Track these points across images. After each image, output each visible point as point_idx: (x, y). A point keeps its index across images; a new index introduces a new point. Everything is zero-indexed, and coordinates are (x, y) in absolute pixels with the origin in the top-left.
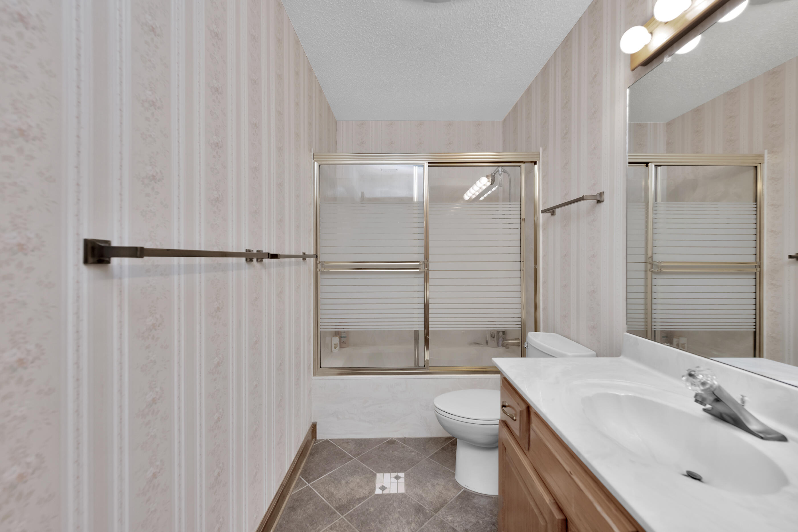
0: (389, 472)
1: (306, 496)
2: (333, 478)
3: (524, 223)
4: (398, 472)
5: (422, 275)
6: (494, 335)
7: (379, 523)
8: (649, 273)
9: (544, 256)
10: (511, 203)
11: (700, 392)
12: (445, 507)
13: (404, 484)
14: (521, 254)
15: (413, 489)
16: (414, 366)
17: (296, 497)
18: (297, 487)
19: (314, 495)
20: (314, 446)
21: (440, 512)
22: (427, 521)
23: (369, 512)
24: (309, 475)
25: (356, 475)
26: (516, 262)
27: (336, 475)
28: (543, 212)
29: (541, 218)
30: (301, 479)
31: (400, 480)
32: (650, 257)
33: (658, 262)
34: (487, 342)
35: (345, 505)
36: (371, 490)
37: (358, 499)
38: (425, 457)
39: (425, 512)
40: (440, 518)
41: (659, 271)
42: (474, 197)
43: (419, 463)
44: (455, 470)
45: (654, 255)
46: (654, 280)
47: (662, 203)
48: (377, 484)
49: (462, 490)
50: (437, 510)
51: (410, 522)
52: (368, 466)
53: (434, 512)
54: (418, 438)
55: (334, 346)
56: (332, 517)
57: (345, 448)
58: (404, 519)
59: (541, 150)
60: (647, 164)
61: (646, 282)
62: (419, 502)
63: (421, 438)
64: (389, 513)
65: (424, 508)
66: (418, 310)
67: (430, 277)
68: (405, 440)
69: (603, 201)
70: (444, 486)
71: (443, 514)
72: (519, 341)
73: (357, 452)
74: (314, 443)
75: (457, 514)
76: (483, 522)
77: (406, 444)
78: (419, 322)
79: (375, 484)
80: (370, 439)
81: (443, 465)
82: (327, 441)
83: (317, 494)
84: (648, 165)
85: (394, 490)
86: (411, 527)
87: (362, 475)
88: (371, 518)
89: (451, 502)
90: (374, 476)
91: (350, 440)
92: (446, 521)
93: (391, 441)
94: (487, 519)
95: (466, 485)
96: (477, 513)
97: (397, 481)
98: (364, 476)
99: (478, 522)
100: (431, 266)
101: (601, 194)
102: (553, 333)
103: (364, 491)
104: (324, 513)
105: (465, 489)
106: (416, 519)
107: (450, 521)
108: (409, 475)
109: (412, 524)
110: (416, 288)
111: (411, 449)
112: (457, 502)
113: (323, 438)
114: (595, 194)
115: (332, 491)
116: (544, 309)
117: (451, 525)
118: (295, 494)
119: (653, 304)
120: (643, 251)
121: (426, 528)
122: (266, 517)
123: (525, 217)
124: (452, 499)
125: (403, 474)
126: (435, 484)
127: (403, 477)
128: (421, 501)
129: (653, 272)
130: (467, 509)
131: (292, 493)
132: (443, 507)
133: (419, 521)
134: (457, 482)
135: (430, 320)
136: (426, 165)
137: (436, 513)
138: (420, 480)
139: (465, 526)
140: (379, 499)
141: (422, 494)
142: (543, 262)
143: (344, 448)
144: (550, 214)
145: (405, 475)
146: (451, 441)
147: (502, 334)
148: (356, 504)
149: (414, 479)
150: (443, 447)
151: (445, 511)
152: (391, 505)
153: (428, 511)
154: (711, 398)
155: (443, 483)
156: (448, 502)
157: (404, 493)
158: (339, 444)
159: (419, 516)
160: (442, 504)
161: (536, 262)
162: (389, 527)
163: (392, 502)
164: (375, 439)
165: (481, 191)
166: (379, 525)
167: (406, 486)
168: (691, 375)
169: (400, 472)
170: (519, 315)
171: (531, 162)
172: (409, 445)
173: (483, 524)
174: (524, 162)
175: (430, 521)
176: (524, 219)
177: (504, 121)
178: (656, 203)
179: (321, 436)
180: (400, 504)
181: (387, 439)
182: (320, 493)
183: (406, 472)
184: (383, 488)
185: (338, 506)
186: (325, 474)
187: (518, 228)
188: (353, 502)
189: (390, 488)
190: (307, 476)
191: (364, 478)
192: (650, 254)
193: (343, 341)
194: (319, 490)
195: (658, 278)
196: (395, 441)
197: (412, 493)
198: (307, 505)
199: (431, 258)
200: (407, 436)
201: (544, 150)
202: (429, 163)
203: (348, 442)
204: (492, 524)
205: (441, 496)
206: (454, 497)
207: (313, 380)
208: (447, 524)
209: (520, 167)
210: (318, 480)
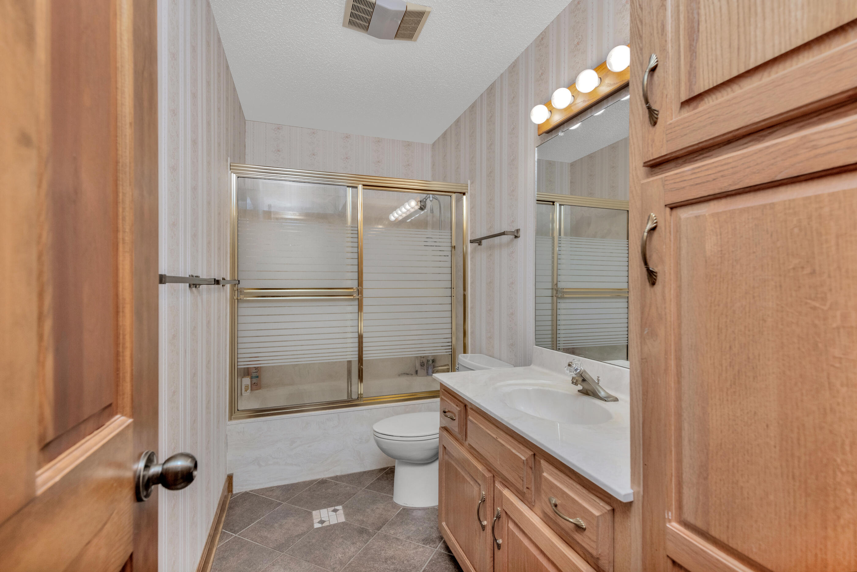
0: (325, 508)
1: (236, 545)
2: (264, 524)
3: (455, 250)
4: (334, 506)
5: (356, 303)
6: (424, 364)
7: (324, 550)
8: (555, 298)
9: (472, 283)
10: (442, 231)
11: (574, 376)
12: (386, 524)
13: (343, 514)
14: (451, 280)
15: (353, 516)
16: (346, 399)
17: (224, 548)
18: (222, 540)
19: (245, 543)
20: (231, 500)
21: (382, 529)
22: (371, 538)
23: (311, 544)
24: (234, 527)
25: (289, 517)
26: (447, 288)
27: (266, 521)
28: (472, 242)
29: (470, 247)
30: (224, 533)
31: (338, 513)
32: (556, 284)
33: (561, 289)
34: (417, 372)
35: (283, 543)
36: (309, 526)
37: (297, 536)
38: (361, 489)
39: (368, 532)
40: (383, 534)
41: (562, 296)
42: (400, 218)
43: (355, 495)
44: (393, 494)
45: (558, 283)
46: (558, 304)
47: (564, 237)
48: (314, 520)
49: (401, 509)
50: (379, 528)
51: (355, 542)
52: (302, 507)
53: (377, 530)
54: (351, 474)
55: (245, 388)
56: (272, 556)
57: (271, 495)
58: (348, 541)
59: (469, 182)
60: (553, 202)
61: (552, 306)
62: (361, 525)
63: (354, 474)
64: (332, 540)
65: (367, 529)
66: (351, 339)
67: (364, 305)
68: (336, 478)
69: (520, 237)
70: (384, 509)
71: (386, 530)
72: (448, 367)
73: (285, 497)
74: (231, 498)
75: (398, 528)
76: (422, 528)
77: (339, 481)
78: (352, 351)
79: (312, 520)
80: (297, 483)
81: (380, 492)
82: (246, 493)
83: (248, 541)
84: (554, 204)
85: (334, 521)
86: (356, 546)
87: (296, 516)
88: (314, 548)
89: (392, 520)
90: (310, 514)
91: (275, 488)
92: (389, 535)
93: (322, 481)
94: (426, 525)
95: (404, 504)
96: (417, 523)
97: (336, 514)
98: (299, 516)
99: (418, 529)
100: (365, 293)
101: (518, 231)
102: (480, 354)
103: (302, 528)
104: (262, 554)
105: (404, 507)
106: (361, 539)
107: (393, 534)
108: (347, 507)
109: (357, 543)
110: (349, 316)
111: (345, 484)
112: (397, 519)
113: (242, 491)
114: (514, 231)
115: (266, 535)
116: (472, 333)
117: (394, 536)
118: (222, 546)
119: (558, 325)
120: (550, 279)
121: (371, 543)
122: (201, 565)
123: (455, 245)
124: (392, 517)
125: (341, 506)
126: (375, 508)
127: (341, 509)
128: (363, 525)
129: (557, 297)
130: (407, 522)
131: (217, 546)
132: (385, 525)
133: (364, 540)
134: (395, 503)
135: (364, 349)
136: (360, 187)
137: (379, 531)
138: (359, 508)
139: (407, 534)
140: (320, 531)
141: (363, 519)
142: (471, 289)
143: (269, 496)
144: (477, 244)
145: (343, 507)
146: (385, 471)
147: (431, 362)
148: (296, 540)
149: (353, 509)
150: (378, 477)
151: (387, 528)
152: (333, 533)
153: (371, 531)
154: (581, 379)
155: (382, 507)
156: (389, 520)
157: (344, 522)
158: (262, 493)
159: (363, 536)
160: (384, 523)
161: (464, 289)
162: (335, 550)
163: (333, 531)
164: (304, 482)
165: (408, 213)
166: (324, 551)
167: (345, 515)
168: (569, 365)
169: (337, 506)
170: (450, 340)
171: (461, 193)
172: (342, 481)
173: (423, 530)
174: (455, 193)
175: (374, 538)
176: (455, 247)
177: (434, 144)
178: (560, 237)
179: (237, 489)
180: (342, 531)
181: (317, 480)
182: (252, 539)
183: (343, 504)
184: (322, 522)
185: (275, 546)
186: (253, 523)
187: (448, 256)
188: (292, 539)
189: (329, 520)
190: (232, 528)
191: (299, 518)
192: (555, 282)
193: (254, 382)
194: (250, 537)
195: (562, 303)
196: (327, 480)
197: (352, 520)
198: (239, 552)
199: (365, 284)
200: (339, 474)
201: (472, 183)
202: (363, 185)
203: (273, 490)
204: (430, 528)
205: (382, 517)
206: (394, 515)
207: (228, 425)
208: (390, 537)
209: (451, 196)
210: (246, 529)
